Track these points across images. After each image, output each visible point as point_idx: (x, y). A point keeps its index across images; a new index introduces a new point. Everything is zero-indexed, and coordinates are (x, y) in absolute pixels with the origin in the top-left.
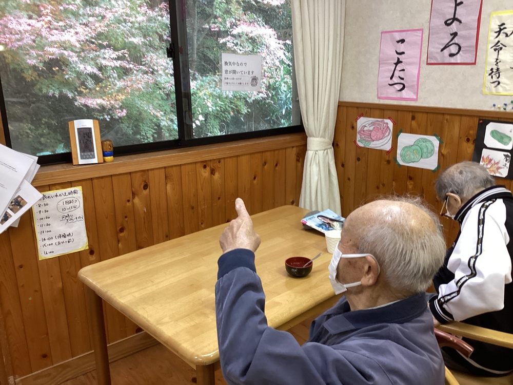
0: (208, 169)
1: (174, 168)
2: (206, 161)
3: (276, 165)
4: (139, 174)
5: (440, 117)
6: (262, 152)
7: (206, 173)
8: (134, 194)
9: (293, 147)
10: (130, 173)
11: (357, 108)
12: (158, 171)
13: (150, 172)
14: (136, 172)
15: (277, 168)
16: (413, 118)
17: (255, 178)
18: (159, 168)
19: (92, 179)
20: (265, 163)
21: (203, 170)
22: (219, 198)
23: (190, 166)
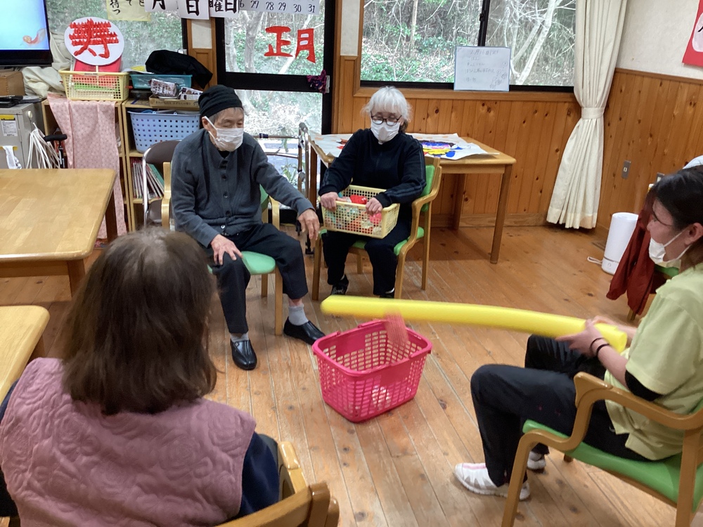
0: (486, 107)
2: (485, 100)
4: (435, 101)
6: (535, 101)
7: (483, 110)
8: (428, 116)
9: (565, 102)
10: (429, 99)
12: (447, 101)
13: (442, 102)
14: (433, 99)
15: (546, 118)
17: (524, 122)
18: (449, 100)
20: (536, 112)
21: (481, 107)
22: (491, 132)
23: (472, 102)
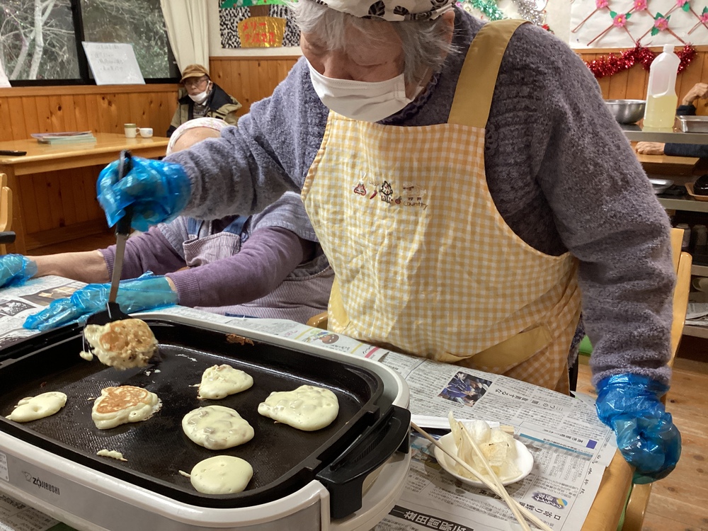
0: (106, 101)
1: (80, 96)
2: (104, 94)
3: (161, 105)
4: (54, 98)
5: (275, 62)
7: (104, 104)
8: (51, 113)
9: (173, 92)
10: (48, 96)
11: (221, 60)
12: (67, 97)
13: (63, 97)
14: (52, 95)
15: (161, 108)
16: (259, 65)
17: (144, 114)
18: (68, 95)
19: (21, 97)
20: (151, 102)
21: (102, 101)
22: (116, 126)
23: (92, 96)
